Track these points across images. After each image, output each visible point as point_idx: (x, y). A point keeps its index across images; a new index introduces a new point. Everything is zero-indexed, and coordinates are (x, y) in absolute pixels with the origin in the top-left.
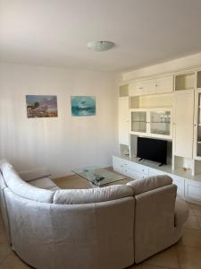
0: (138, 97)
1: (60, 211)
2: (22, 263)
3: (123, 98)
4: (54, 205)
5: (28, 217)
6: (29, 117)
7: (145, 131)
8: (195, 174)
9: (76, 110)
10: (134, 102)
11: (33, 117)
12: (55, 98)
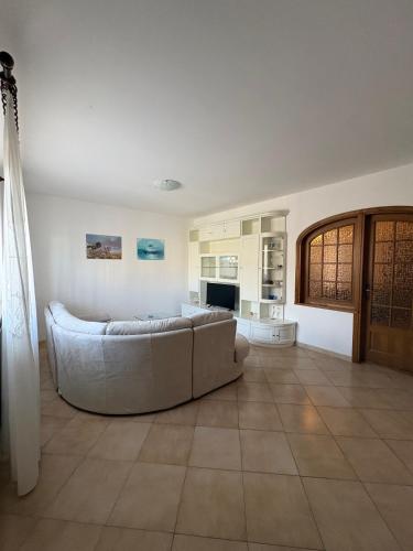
0: (208, 242)
1: (114, 342)
2: (72, 409)
3: (192, 243)
4: (107, 337)
5: (77, 351)
6: (89, 258)
7: (214, 277)
8: (261, 317)
9: (142, 253)
10: (204, 246)
11: (93, 258)
12: (119, 239)
